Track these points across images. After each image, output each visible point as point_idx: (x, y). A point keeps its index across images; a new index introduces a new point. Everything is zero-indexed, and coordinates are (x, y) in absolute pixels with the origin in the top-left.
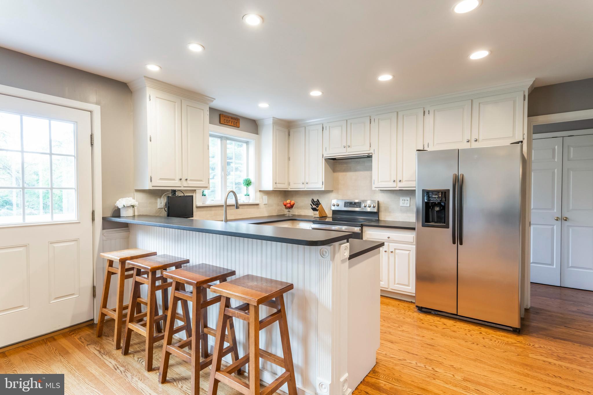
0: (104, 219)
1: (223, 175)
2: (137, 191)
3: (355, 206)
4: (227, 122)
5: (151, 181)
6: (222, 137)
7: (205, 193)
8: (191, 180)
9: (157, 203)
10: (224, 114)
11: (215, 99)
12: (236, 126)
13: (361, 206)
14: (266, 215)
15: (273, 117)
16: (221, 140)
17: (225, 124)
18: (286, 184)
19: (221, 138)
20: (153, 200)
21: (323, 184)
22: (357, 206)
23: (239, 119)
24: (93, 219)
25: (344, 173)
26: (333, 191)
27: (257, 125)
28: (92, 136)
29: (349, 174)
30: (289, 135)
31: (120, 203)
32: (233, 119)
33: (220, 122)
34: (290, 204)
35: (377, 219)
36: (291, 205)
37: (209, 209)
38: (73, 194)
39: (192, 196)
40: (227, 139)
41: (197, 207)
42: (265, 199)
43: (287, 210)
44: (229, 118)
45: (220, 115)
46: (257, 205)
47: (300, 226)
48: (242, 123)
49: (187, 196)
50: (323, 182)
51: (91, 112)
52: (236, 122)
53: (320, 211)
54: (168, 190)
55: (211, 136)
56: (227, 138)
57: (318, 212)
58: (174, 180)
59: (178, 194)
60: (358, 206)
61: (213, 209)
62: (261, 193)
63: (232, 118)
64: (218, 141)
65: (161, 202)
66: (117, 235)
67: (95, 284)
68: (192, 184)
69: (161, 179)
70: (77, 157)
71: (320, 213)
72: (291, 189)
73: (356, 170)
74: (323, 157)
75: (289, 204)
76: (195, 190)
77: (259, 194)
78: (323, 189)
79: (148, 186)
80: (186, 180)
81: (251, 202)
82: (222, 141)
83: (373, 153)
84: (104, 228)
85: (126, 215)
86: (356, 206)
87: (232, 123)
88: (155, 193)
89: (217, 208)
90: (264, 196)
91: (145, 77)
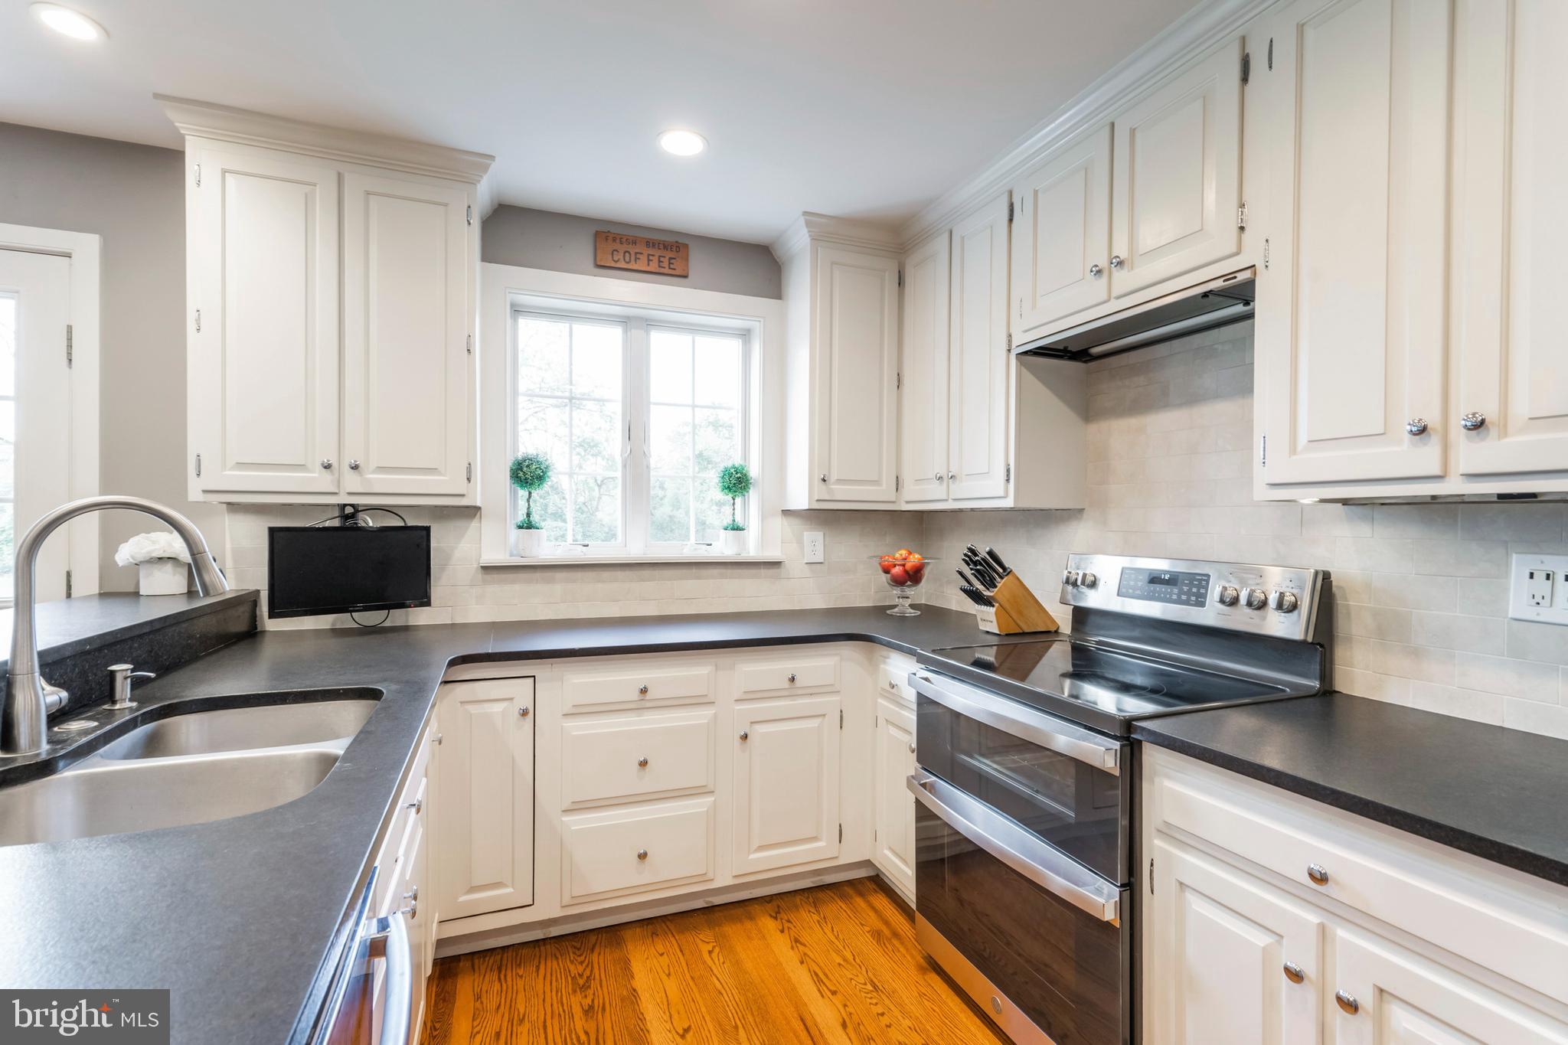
1: (630, 454)
3: (1171, 594)
4: (627, 259)
5: (199, 473)
6: (628, 318)
10: (613, 230)
11: (492, 158)
12: (671, 272)
13: (1204, 596)
14: (819, 603)
15: (805, 213)
16: (625, 332)
17: (618, 265)
18: (888, 483)
19: (626, 322)
21: (1008, 480)
22: (1184, 597)
23: (686, 246)
25: (1133, 422)
26: (1082, 510)
27: (777, 262)
29: (1162, 424)
30: (901, 282)
32: (654, 246)
33: (596, 263)
34: (904, 565)
35: (1314, 687)
36: (906, 572)
37: (538, 575)
39: (424, 530)
40: (650, 323)
41: (487, 569)
42: (814, 542)
43: (897, 591)
44: (634, 243)
45: (597, 235)
46: (776, 564)
47: (887, 668)
48: (697, 261)
50: (1008, 471)
51: (68, 255)
52: (670, 259)
53: (1007, 606)
56: (647, 320)
57: (992, 610)
59: (369, 521)
60: (1189, 593)
61: (560, 575)
62: (796, 523)
63: (650, 243)
64: (613, 333)
69: (243, 466)
71: (1003, 614)
72: (907, 502)
73: (1193, 399)
74: (1009, 351)
75: (901, 568)
77: (779, 523)
78: (1009, 503)
79: (191, 492)
80: (355, 467)
81: (752, 551)
82: (629, 333)
83: (1260, 267)
86: (1179, 595)
87: (649, 260)
89: (578, 575)
90: (805, 533)
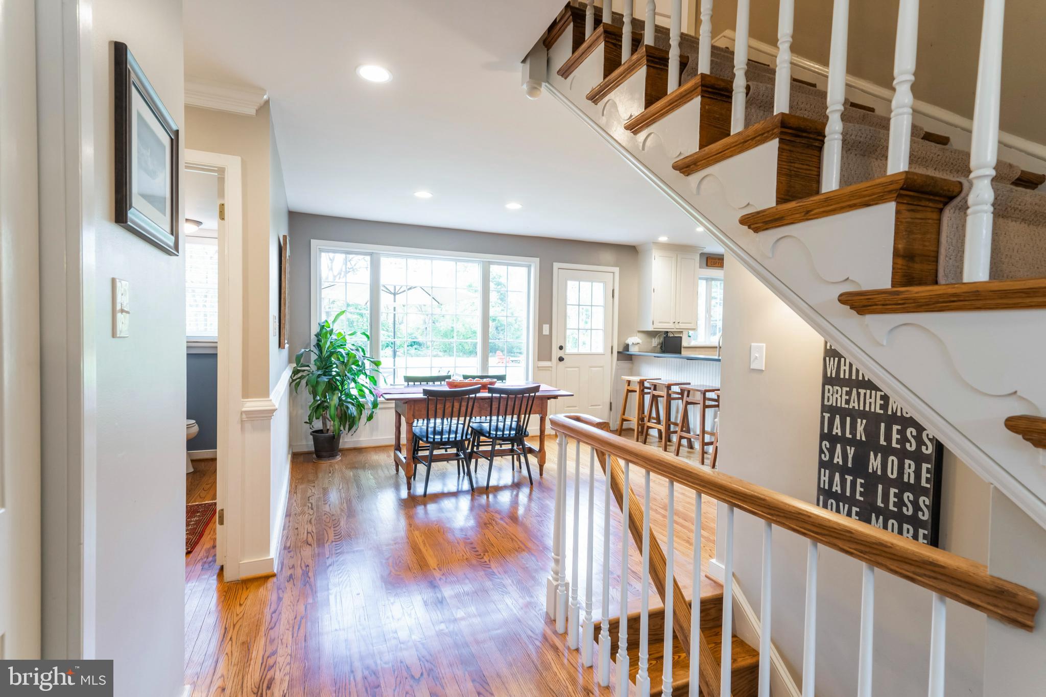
0: (618, 352)
1: (707, 316)
2: (639, 332)
4: (713, 264)
5: (653, 324)
7: (690, 334)
8: (682, 323)
9: (652, 342)
10: (711, 256)
16: (708, 282)
17: (712, 266)
19: (707, 279)
20: (649, 340)
24: (612, 353)
28: (613, 291)
31: (630, 341)
32: (718, 259)
33: (707, 265)
38: (601, 333)
39: (681, 337)
40: (713, 279)
41: (684, 347)
44: (715, 259)
45: (707, 258)
49: (676, 337)
51: (613, 273)
54: (660, 332)
55: (701, 279)
58: (668, 323)
59: (670, 335)
64: (704, 282)
65: (655, 342)
66: (625, 364)
67: (611, 401)
68: (682, 326)
69: (660, 322)
70: (605, 307)
76: (682, 332)
79: (650, 328)
80: (679, 323)
84: (618, 360)
85: (633, 350)
87: (717, 263)
88: (652, 334)
91: (653, 243)
